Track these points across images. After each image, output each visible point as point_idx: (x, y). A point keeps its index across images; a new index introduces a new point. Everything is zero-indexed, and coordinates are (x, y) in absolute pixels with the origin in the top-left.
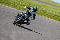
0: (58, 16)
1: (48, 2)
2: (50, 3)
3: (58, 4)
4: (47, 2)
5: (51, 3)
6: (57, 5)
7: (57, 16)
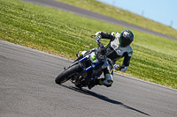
0: (144, 62)
1: (109, 15)
2: (114, 17)
3: (145, 19)
4: (104, 14)
5: (118, 18)
6: (140, 25)
7: (141, 61)
